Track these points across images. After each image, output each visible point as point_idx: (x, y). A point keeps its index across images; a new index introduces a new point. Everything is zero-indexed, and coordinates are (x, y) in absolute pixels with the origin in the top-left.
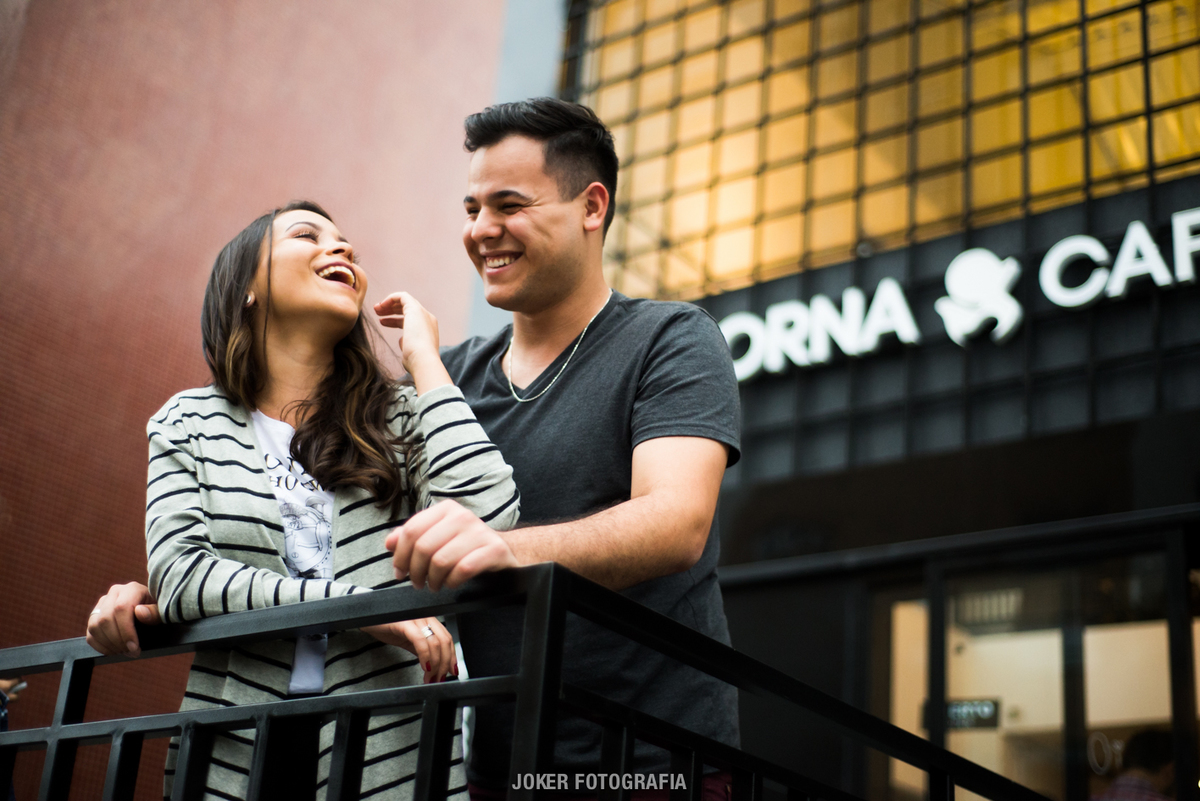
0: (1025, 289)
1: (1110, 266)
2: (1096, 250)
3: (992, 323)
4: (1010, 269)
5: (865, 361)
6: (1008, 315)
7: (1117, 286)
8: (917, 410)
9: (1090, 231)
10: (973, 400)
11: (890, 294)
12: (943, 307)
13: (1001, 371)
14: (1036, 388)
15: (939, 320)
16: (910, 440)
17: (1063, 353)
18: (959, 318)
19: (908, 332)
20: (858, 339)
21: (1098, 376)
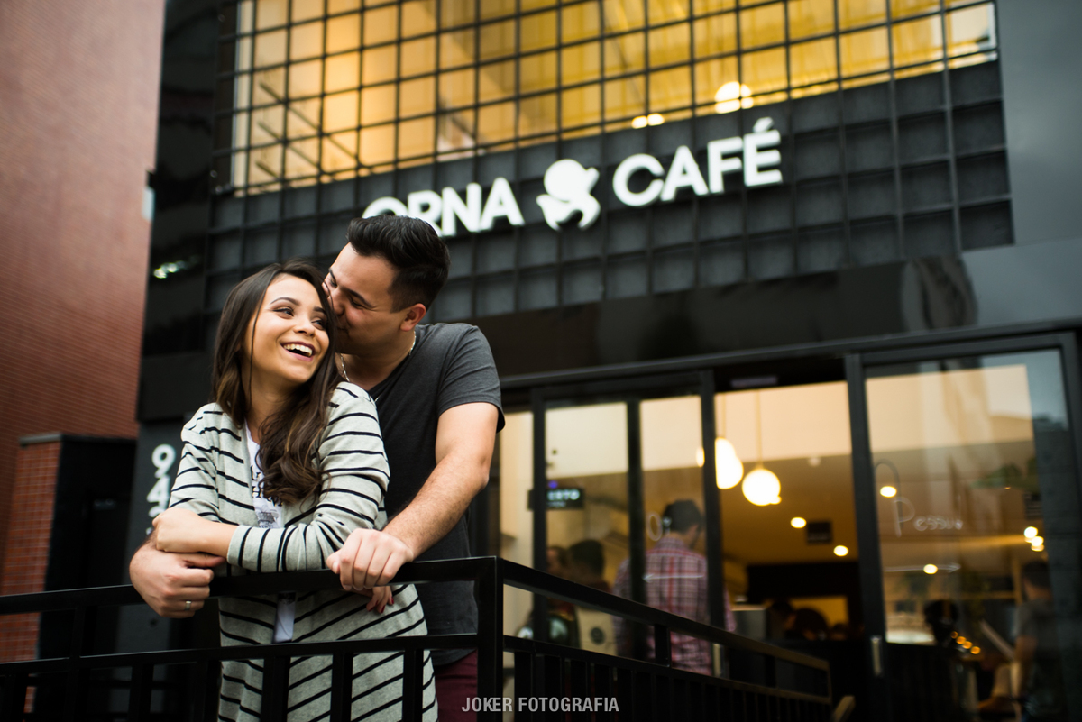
0: (602, 190)
1: (663, 178)
2: (654, 166)
3: (578, 216)
4: (592, 175)
5: (482, 236)
6: (590, 209)
7: (669, 195)
8: (523, 276)
9: (648, 150)
10: (563, 271)
11: (501, 188)
12: (542, 201)
13: (584, 250)
14: (608, 264)
15: (539, 210)
16: (517, 300)
17: (629, 240)
18: (554, 210)
19: (516, 218)
20: (478, 221)
21: (654, 257)
